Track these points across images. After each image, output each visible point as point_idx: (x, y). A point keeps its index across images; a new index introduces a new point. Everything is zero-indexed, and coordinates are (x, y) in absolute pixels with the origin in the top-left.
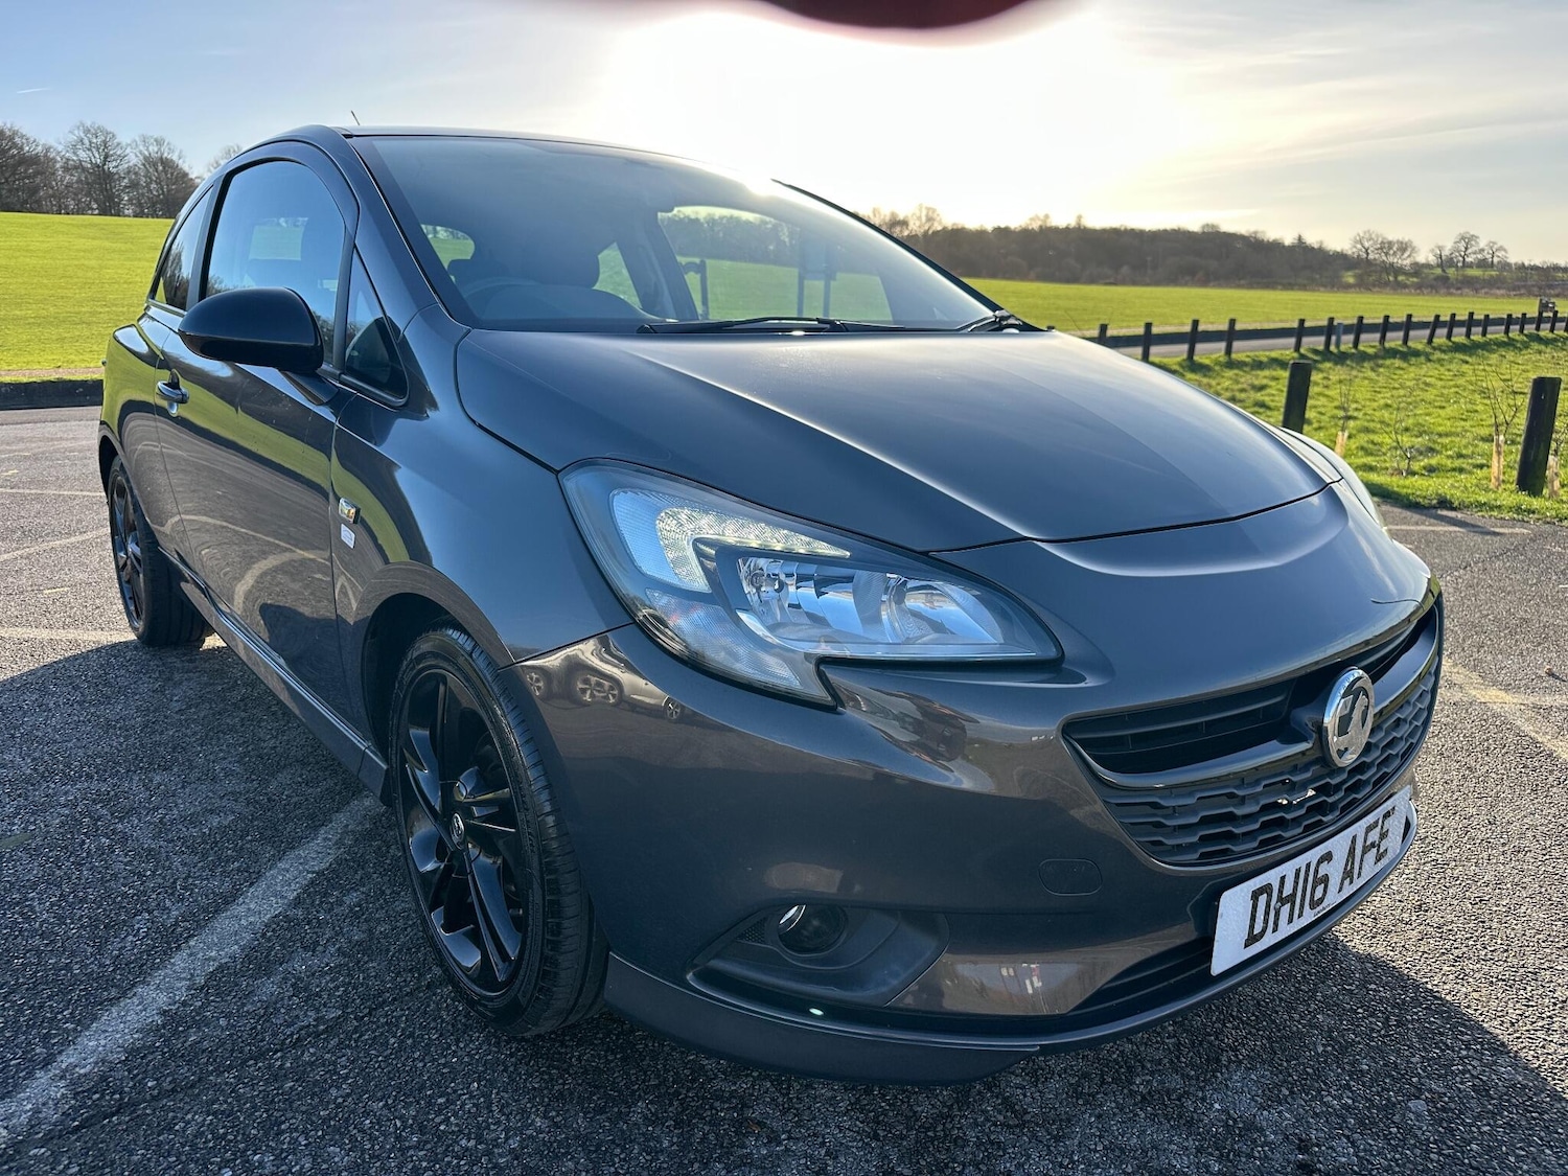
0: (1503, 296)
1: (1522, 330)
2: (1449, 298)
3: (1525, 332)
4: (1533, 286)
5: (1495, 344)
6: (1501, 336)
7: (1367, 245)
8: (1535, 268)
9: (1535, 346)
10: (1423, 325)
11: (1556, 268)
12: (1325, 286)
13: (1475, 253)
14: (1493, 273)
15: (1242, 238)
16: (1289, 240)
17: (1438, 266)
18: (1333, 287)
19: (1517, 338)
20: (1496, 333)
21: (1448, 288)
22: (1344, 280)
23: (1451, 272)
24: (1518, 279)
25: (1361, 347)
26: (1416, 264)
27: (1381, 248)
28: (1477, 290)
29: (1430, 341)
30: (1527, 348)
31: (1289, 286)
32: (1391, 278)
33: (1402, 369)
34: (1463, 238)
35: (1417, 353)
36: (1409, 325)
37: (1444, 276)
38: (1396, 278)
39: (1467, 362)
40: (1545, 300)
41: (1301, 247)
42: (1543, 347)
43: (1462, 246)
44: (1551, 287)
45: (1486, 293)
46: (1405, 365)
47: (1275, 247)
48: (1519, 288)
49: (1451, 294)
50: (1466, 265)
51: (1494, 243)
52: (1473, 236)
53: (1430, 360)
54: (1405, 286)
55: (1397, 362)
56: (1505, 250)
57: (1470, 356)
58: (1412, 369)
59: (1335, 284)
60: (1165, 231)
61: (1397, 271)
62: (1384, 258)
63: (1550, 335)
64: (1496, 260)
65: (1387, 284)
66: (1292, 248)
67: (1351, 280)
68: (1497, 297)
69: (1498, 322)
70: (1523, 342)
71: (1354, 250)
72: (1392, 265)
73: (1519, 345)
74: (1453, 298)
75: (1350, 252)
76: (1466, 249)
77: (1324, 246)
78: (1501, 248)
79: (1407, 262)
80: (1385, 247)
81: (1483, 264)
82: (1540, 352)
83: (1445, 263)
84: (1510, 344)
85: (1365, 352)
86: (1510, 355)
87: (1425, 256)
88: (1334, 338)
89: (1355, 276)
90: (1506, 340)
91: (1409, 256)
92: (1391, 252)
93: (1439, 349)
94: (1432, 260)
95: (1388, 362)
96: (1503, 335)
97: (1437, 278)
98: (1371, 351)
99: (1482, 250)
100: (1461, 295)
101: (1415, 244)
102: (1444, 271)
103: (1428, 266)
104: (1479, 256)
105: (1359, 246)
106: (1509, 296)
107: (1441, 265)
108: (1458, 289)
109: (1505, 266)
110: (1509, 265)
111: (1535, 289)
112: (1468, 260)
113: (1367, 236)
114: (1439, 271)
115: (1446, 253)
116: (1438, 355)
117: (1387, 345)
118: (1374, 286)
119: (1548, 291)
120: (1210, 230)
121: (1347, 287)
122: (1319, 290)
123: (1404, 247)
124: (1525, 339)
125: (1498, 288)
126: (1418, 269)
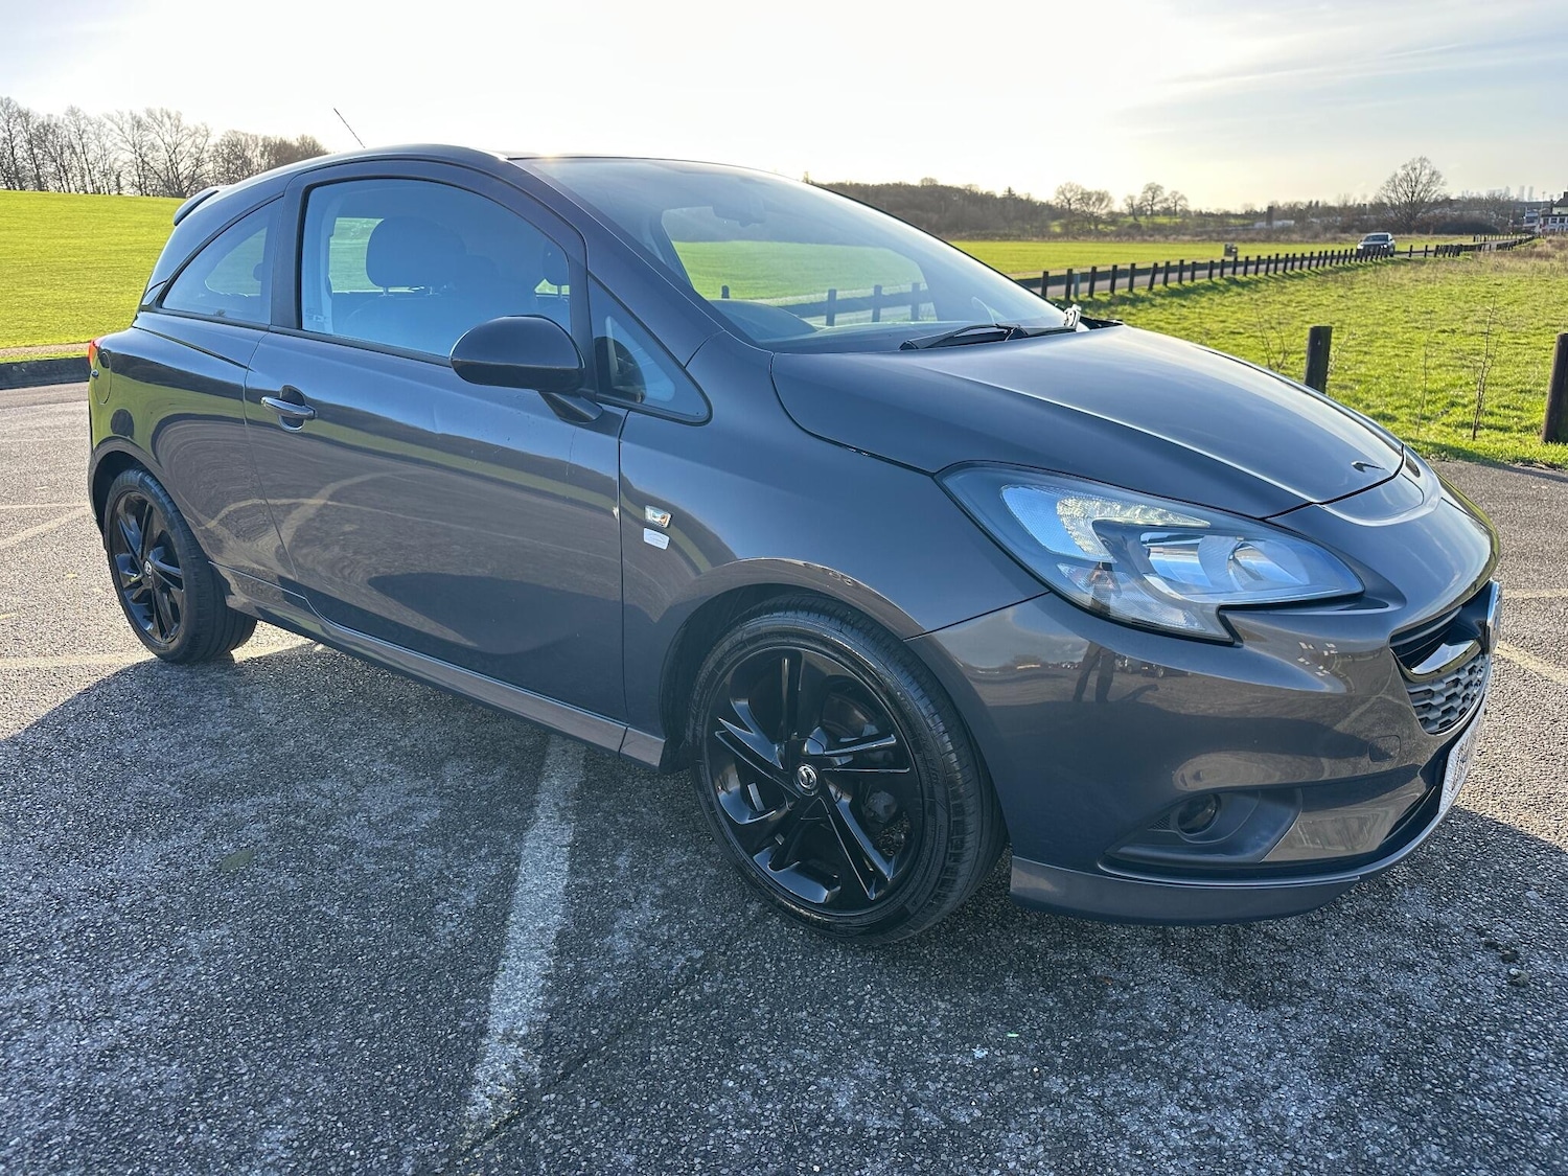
0: (1189, 241)
1: (1222, 274)
2: (1144, 245)
3: (1225, 276)
4: (1213, 231)
5: (1203, 288)
6: (1205, 281)
7: (1069, 196)
8: (1211, 215)
9: (1235, 289)
10: (1144, 272)
11: (1227, 215)
12: (1037, 236)
13: (1161, 202)
14: (1178, 220)
15: (958, 191)
16: (1000, 193)
17: (1130, 214)
18: (1044, 236)
19: (1219, 282)
20: (1202, 278)
21: (1142, 235)
22: (1052, 229)
23: (1142, 220)
24: (1199, 226)
25: (1095, 296)
26: (1111, 214)
27: (1082, 199)
28: (1166, 237)
29: (1151, 288)
30: (1228, 290)
31: (1005, 237)
32: (1092, 227)
33: (1134, 315)
34: (1150, 189)
35: (1143, 300)
36: (1133, 272)
37: (1139, 224)
38: (1096, 226)
39: (1184, 306)
40: (1229, 244)
41: (1011, 199)
42: (1240, 290)
43: (1149, 195)
44: (1227, 232)
45: (1175, 239)
46: (1134, 311)
47: (987, 200)
48: (1201, 234)
49: (1145, 241)
50: (1154, 214)
51: (1176, 193)
52: (1158, 186)
53: (1154, 306)
54: (1106, 235)
55: (1128, 308)
56: (1185, 199)
57: (1185, 300)
58: (1142, 314)
59: (1044, 234)
60: (888, 185)
61: (1097, 220)
62: (1085, 208)
63: (1244, 279)
64: (1178, 208)
65: (1089, 233)
66: (1003, 200)
67: (1058, 230)
68: (1184, 242)
69: (1202, 267)
70: (1225, 286)
71: (1058, 201)
72: (1092, 214)
73: (1221, 288)
74: (1148, 245)
75: (1054, 203)
76: (1153, 198)
77: (1031, 197)
78: (1182, 198)
79: (1104, 212)
80: (1085, 197)
81: (1167, 212)
82: (1239, 294)
83: (1137, 212)
84: (1213, 288)
85: (1098, 300)
86: (1217, 298)
87: (1119, 205)
88: (1073, 287)
89: (1061, 225)
90: (1210, 284)
91: (1106, 206)
92: (1091, 202)
93: (1157, 294)
94: (1125, 209)
95: (1120, 309)
96: (1207, 279)
97: (1132, 226)
98: (1104, 299)
99: (1166, 199)
100: (1154, 242)
101: (1110, 195)
102: (1135, 219)
103: (1122, 214)
104: (1165, 205)
105: (1062, 197)
106: (1194, 241)
107: (1133, 214)
108: (1151, 236)
109: (1186, 213)
110: (1189, 212)
111: (1214, 235)
112: (1156, 208)
113: (1068, 187)
114: (1131, 219)
115: (1136, 202)
116: (1159, 300)
117: (1117, 292)
118: (1080, 235)
119: (1225, 236)
120: (929, 184)
121: (1055, 237)
122: (1031, 240)
123: (1101, 198)
124: (1225, 282)
125: (1184, 234)
126: (1114, 218)
